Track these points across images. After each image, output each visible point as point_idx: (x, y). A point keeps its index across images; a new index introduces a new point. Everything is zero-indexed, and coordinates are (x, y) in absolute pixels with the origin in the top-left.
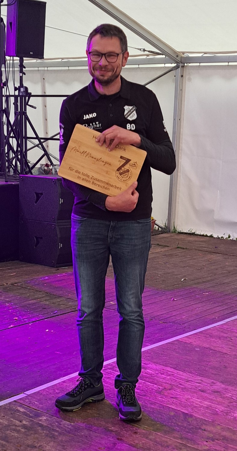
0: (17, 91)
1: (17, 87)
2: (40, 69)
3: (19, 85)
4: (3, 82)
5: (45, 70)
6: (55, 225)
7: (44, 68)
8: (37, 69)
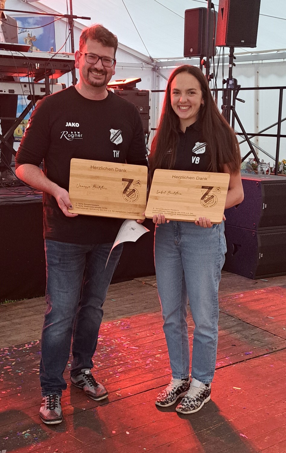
0: (226, 84)
1: (226, 80)
2: (254, 62)
3: (228, 78)
4: (210, 74)
5: (259, 63)
6: (256, 233)
7: (259, 62)
8: (251, 62)
